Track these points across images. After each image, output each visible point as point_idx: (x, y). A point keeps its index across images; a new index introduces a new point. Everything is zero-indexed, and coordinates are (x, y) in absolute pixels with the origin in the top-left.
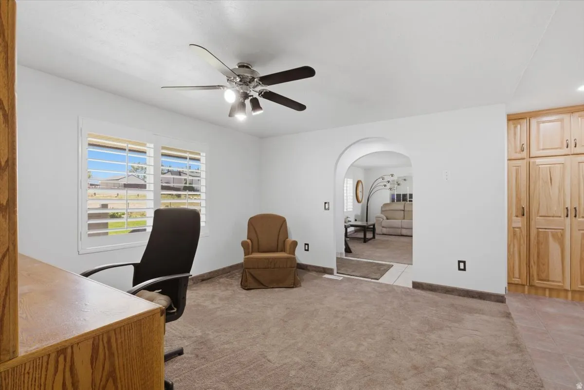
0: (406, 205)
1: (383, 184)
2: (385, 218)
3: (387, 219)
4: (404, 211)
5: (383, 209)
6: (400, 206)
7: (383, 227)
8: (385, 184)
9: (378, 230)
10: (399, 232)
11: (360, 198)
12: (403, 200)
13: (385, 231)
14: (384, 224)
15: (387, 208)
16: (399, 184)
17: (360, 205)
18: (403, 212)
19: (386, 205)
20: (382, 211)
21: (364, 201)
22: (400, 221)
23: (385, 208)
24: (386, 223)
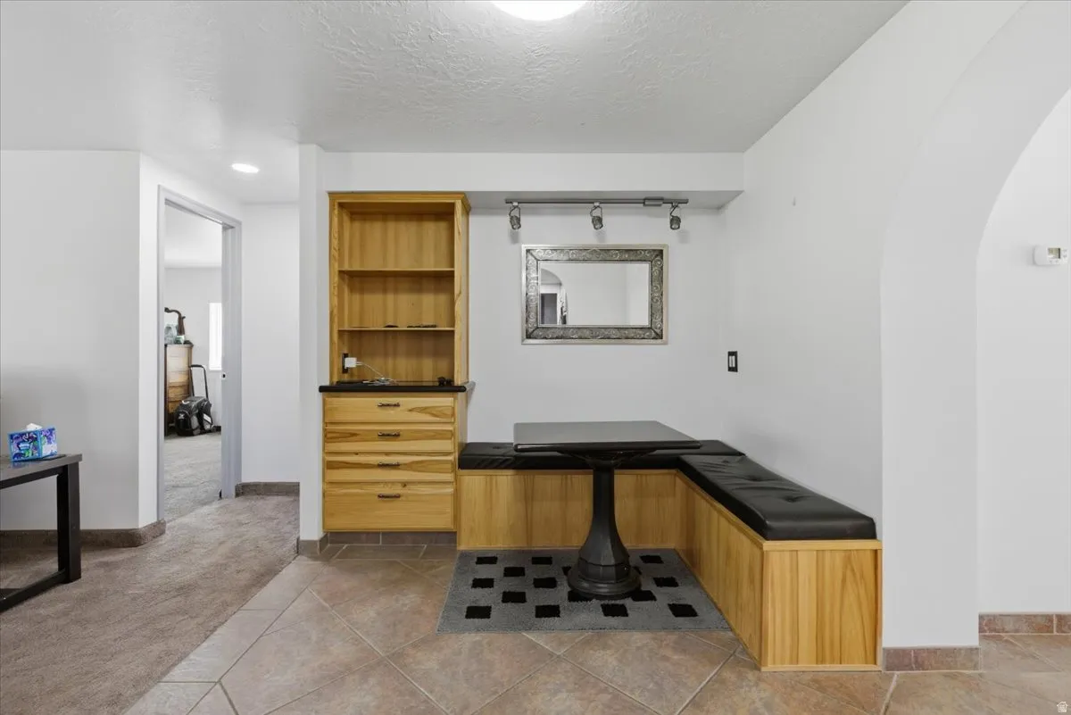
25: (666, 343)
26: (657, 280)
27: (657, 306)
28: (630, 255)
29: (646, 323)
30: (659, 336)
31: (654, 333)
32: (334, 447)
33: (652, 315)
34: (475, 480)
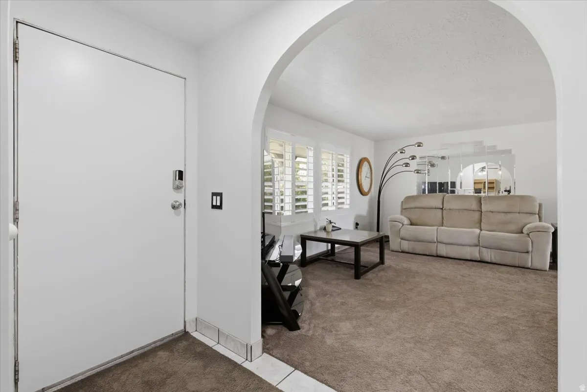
0: (445, 197)
2: (406, 221)
3: (412, 224)
4: (442, 209)
5: (404, 207)
6: (435, 200)
7: (402, 239)
8: (407, 161)
9: (394, 243)
10: (432, 249)
11: (366, 188)
12: (441, 191)
13: (406, 245)
14: (403, 233)
15: (412, 205)
16: (433, 165)
17: (367, 198)
18: (440, 210)
19: (409, 199)
20: (404, 210)
21: (374, 192)
22: (435, 228)
23: (408, 204)
24: (409, 231)
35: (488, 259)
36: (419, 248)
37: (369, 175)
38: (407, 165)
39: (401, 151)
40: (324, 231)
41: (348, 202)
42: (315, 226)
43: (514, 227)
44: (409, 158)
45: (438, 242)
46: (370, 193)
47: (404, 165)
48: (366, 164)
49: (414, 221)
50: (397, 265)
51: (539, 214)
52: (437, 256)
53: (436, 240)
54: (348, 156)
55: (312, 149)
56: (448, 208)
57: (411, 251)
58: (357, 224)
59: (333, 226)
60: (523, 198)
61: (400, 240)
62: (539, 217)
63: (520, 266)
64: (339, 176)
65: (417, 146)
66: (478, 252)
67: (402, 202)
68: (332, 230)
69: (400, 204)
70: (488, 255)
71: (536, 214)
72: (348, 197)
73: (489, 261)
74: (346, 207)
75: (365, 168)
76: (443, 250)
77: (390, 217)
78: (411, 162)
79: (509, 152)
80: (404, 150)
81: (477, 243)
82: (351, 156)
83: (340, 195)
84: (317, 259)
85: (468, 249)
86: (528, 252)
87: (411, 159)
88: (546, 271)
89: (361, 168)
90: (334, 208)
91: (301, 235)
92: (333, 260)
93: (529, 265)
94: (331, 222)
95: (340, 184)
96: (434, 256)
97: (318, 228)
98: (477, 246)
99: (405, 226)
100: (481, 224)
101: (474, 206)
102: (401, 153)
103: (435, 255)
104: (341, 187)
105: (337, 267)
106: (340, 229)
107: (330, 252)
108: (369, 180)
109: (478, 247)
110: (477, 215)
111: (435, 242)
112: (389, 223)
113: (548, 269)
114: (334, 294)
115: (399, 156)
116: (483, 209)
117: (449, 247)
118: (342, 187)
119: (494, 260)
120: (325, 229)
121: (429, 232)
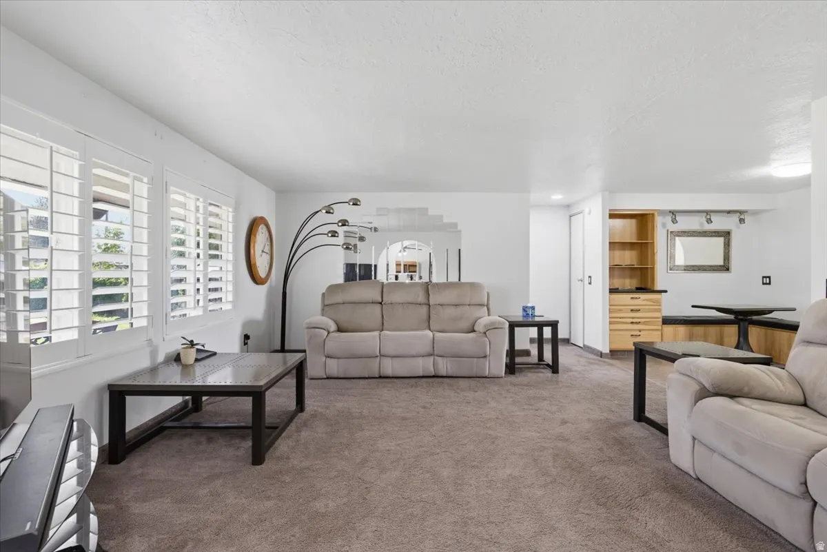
0: (385, 286)
1: (326, 229)
2: (333, 327)
3: (340, 330)
4: (381, 303)
5: (326, 303)
6: (370, 290)
7: (328, 356)
8: (334, 227)
9: (312, 370)
10: (373, 367)
11: (262, 272)
13: (334, 367)
14: (331, 346)
15: (339, 298)
17: (263, 289)
18: (378, 307)
19: (333, 289)
20: (326, 307)
21: (275, 278)
22: (376, 333)
23: (332, 298)
24: (337, 342)
25: (730, 272)
26: (727, 245)
27: (727, 257)
28: (716, 234)
29: (722, 263)
30: (728, 269)
31: (725, 268)
32: (614, 315)
33: (725, 260)
34: (669, 329)
35: (443, 372)
36: (355, 368)
37: (267, 249)
38: (334, 234)
39: (327, 209)
40: (175, 364)
41: (230, 298)
42: (154, 354)
43: (465, 324)
44: (337, 224)
45: (381, 355)
46: (269, 281)
47: (330, 235)
48: (262, 230)
49: (344, 325)
50: (327, 408)
51: (488, 306)
52: (380, 377)
53: (378, 354)
54: (230, 210)
55: (145, 180)
56: (390, 302)
57: (342, 376)
58: (247, 337)
59: (198, 350)
60: (473, 286)
61: (324, 358)
62: (488, 309)
63: (478, 375)
64: (212, 247)
65: (351, 203)
66: (432, 363)
67: (323, 294)
68: (197, 360)
69: (320, 297)
70: (444, 367)
71: (484, 305)
72: (230, 288)
73: (445, 375)
74: (227, 307)
75: (261, 237)
76: (389, 367)
77: (307, 321)
78: (341, 230)
79: (455, 225)
80: (333, 209)
81: (432, 352)
82: (236, 210)
83: (212, 285)
84: (156, 430)
85: (420, 361)
86: (485, 357)
87: (340, 224)
88: (502, 377)
89: (255, 236)
90: (199, 312)
91: (110, 386)
92: (197, 427)
93: (487, 374)
94: (192, 344)
95: (212, 262)
96: (376, 378)
97: (161, 358)
98: (432, 355)
99: (331, 334)
100: (429, 322)
101: (421, 298)
102: (327, 212)
103: (377, 376)
104: (213, 268)
105: (210, 440)
106: (215, 354)
107: (190, 405)
108: (266, 258)
109: (432, 358)
110: (425, 309)
111: (377, 357)
112: (306, 330)
113: (504, 375)
114: (206, 535)
115: (322, 217)
116: (431, 303)
117: (396, 361)
118: (218, 269)
119: (450, 373)
120: (177, 358)
121: (367, 340)
